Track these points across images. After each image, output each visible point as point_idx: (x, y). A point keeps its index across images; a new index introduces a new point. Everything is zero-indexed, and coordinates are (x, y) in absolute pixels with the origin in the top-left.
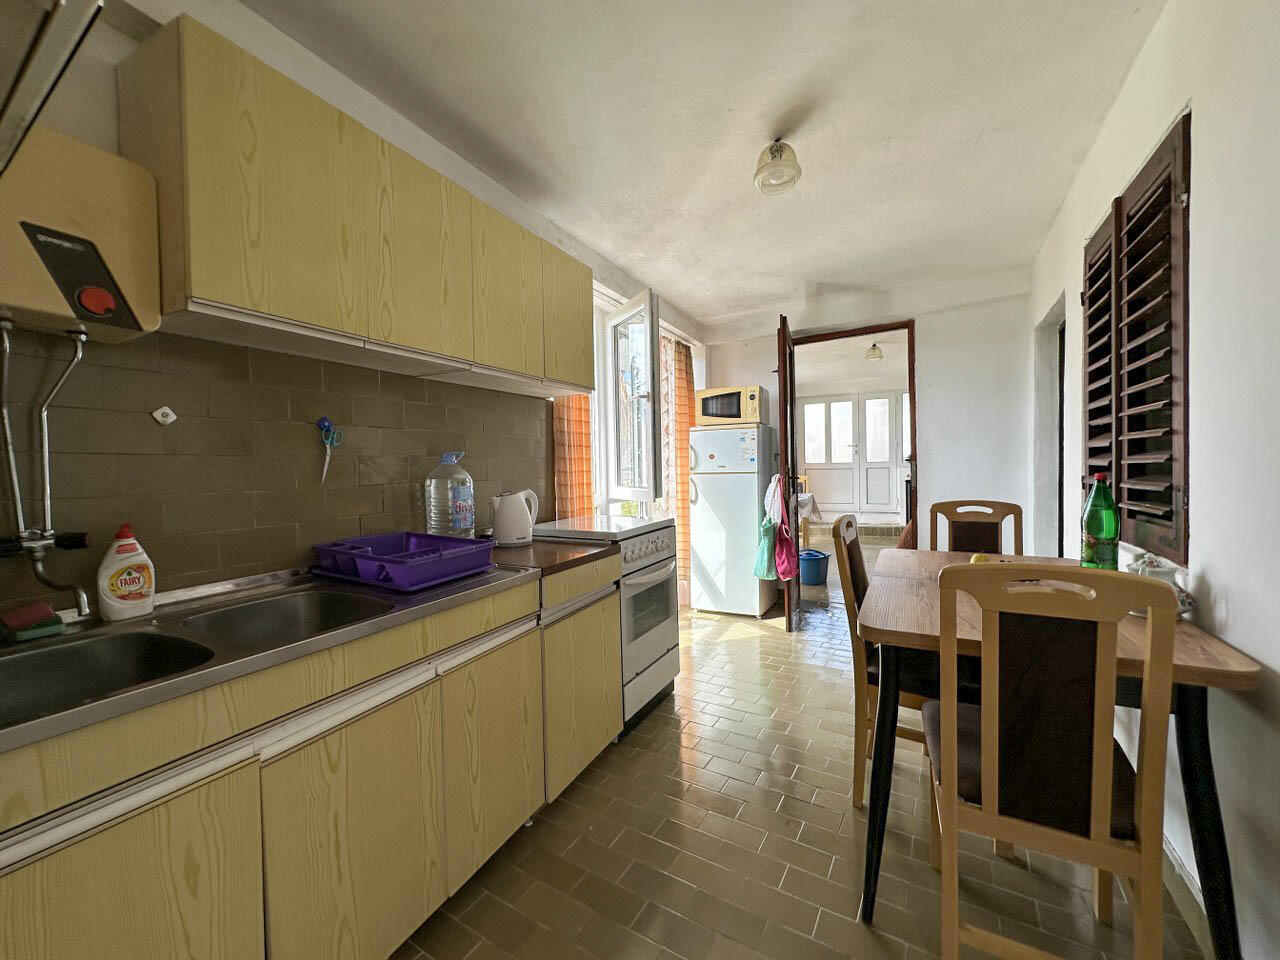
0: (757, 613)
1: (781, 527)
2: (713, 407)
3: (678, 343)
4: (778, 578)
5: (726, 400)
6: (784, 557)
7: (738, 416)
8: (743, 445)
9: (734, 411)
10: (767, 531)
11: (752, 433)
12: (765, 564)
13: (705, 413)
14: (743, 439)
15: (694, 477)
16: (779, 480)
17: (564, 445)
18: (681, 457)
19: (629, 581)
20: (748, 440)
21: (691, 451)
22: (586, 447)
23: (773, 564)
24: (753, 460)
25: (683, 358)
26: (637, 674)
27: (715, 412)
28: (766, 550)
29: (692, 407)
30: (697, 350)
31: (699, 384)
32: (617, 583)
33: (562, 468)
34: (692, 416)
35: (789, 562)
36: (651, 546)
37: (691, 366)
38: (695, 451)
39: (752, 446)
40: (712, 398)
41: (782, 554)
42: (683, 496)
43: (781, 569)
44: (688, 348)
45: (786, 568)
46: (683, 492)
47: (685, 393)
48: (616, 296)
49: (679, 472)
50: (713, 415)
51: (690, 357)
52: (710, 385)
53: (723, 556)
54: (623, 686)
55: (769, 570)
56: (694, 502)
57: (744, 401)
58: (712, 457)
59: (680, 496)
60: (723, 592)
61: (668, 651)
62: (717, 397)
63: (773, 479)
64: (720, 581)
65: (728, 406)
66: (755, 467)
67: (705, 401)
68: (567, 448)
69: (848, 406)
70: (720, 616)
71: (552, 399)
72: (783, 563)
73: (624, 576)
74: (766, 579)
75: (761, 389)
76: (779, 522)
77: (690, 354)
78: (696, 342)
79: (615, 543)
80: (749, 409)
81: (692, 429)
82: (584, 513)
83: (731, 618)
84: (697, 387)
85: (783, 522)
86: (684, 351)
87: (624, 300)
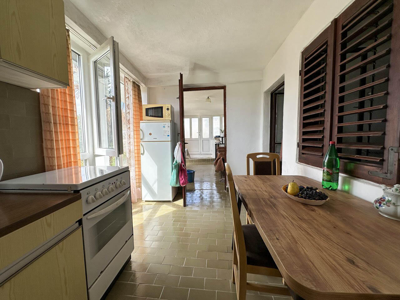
0: (171, 200)
1: (181, 164)
2: (150, 113)
3: (134, 83)
4: (180, 185)
5: (156, 110)
6: (183, 177)
7: (162, 117)
8: (164, 129)
9: (160, 115)
10: (175, 166)
11: (169, 124)
12: (175, 180)
13: (147, 115)
14: (164, 127)
15: (142, 143)
16: (180, 144)
17: (49, 122)
18: (136, 134)
19: (90, 216)
20: (166, 127)
21: (141, 132)
22: (72, 125)
23: (178, 179)
24: (168, 136)
25: (137, 90)
26: (102, 272)
27: (151, 115)
28: (175, 174)
29: (141, 113)
30: (143, 87)
31: (144, 102)
32: (80, 222)
33: (48, 138)
34: (141, 116)
35: (185, 179)
36: (111, 186)
37: (140, 94)
38: (142, 131)
39: (168, 130)
40: (150, 108)
41: (182, 176)
42: (138, 151)
43: (181, 182)
44: (139, 86)
45: (183, 182)
46: (137, 149)
47: (137, 105)
48: (94, 42)
49: (135, 141)
50: (150, 116)
51: (140, 91)
52: (149, 103)
53: (156, 177)
54: (88, 289)
55: (176, 183)
56: (143, 154)
57: (164, 110)
58: (150, 134)
59: (136, 152)
60: (156, 192)
61: (126, 242)
62: (152, 108)
63: (177, 144)
64: (155, 187)
65: (157, 112)
66: (169, 139)
67: (147, 110)
68: (52, 125)
69: (197, 119)
70: (155, 203)
71: (38, 90)
72: (182, 179)
73: (84, 215)
74: (175, 186)
75: (171, 106)
76: (180, 162)
77: (140, 89)
78: (143, 84)
79: (78, 191)
80: (166, 114)
81: (141, 122)
82: (71, 166)
83: (160, 203)
84: (143, 104)
85: (182, 162)
86: (136, 87)
87: (98, 46)
